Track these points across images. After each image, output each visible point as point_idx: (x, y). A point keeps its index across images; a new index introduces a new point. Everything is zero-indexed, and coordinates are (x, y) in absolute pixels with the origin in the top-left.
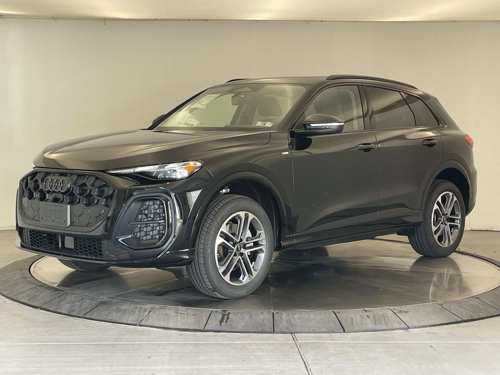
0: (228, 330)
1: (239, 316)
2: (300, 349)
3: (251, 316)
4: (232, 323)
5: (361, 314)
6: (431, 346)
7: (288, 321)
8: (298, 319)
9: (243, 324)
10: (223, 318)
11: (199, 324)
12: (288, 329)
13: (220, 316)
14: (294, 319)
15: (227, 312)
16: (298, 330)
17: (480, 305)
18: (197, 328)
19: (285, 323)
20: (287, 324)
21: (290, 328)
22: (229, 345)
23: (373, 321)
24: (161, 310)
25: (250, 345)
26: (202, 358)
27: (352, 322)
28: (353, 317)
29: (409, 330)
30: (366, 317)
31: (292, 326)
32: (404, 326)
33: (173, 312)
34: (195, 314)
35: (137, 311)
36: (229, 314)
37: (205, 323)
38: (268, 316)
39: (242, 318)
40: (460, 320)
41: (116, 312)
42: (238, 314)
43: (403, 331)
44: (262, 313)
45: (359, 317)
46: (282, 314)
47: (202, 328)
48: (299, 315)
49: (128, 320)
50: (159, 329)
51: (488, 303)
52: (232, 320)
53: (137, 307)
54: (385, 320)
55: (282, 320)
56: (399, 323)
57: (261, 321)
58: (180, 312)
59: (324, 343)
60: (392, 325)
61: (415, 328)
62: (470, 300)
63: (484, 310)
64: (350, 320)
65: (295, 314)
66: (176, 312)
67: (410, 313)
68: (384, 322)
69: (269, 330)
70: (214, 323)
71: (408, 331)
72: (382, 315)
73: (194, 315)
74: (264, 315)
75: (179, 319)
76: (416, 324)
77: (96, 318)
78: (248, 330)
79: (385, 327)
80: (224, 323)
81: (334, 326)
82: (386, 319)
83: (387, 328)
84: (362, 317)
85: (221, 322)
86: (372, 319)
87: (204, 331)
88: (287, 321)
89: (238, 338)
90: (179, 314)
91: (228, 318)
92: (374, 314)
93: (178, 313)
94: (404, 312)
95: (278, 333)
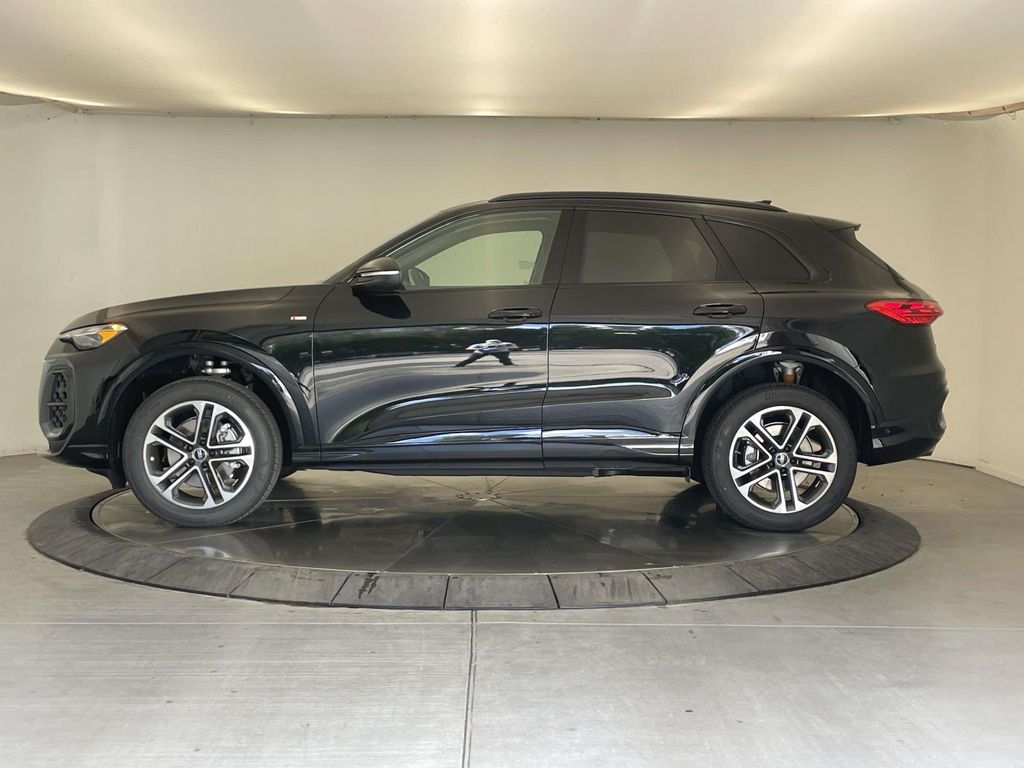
0: (370, 604)
1: (394, 581)
2: (474, 635)
3: (411, 583)
4: (378, 592)
5: (592, 579)
6: (691, 632)
7: (471, 591)
8: (487, 587)
9: (396, 596)
10: (366, 585)
11: (325, 594)
12: (467, 602)
13: (362, 582)
14: (481, 587)
15: (375, 576)
16: (483, 605)
17: (796, 567)
18: (321, 601)
19: (465, 593)
20: (468, 594)
21: (472, 602)
22: (363, 627)
23: (609, 591)
24: (272, 572)
25: (396, 627)
26: (307, 647)
27: (575, 592)
28: (578, 585)
29: (666, 606)
30: (598, 585)
31: (474, 598)
32: (659, 599)
33: (289, 575)
34: (322, 578)
35: (231, 574)
36: (377, 578)
37: (334, 593)
38: (439, 583)
39: (396, 585)
40: (754, 590)
41: (198, 575)
42: (391, 579)
43: (655, 607)
44: (431, 577)
45: (588, 584)
46: (462, 580)
47: (329, 601)
48: (489, 581)
49: (212, 588)
50: (261, 603)
51: (812, 564)
52: (379, 589)
53: (232, 568)
54: (629, 589)
55: (460, 589)
56: (652, 595)
57: (426, 590)
58: (299, 575)
59: (518, 626)
60: (640, 599)
61: (678, 602)
62: (780, 559)
63: (799, 575)
64: (572, 589)
65: (483, 579)
66: (292, 576)
67: (673, 579)
68: (627, 593)
69: (435, 604)
70: (349, 594)
72: (626, 581)
73: (320, 580)
74: (433, 580)
75: (295, 587)
76: (680, 597)
77: (165, 585)
78: (403, 605)
79: (628, 601)
80: (365, 593)
81: (543, 598)
82: (632, 588)
83: (631, 603)
84: (592, 584)
85: (361, 592)
86: (609, 588)
87: (331, 606)
88: (468, 590)
89: (382, 618)
90: (297, 579)
91: (374, 585)
92: (613, 581)
93: (296, 577)
94: (664, 577)
95: (450, 609)
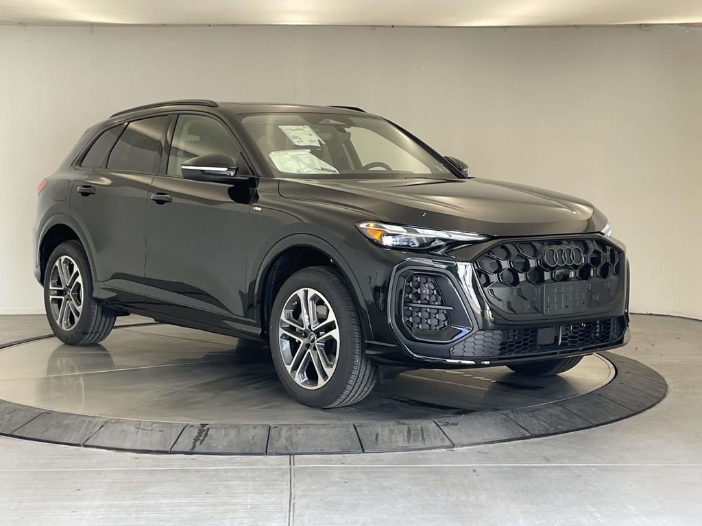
0: (203, 451)
1: (223, 431)
2: (292, 477)
3: (238, 432)
4: (210, 441)
5: (392, 428)
6: (474, 471)
7: (289, 439)
8: (303, 435)
9: (225, 444)
10: (199, 435)
11: (165, 443)
12: (286, 448)
13: (195, 433)
14: (297, 435)
15: (207, 426)
16: (300, 450)
17: (562, 414)
18: (161, 449)
19: (284, 440)
20: (287, 441)
21: (290, 448)
22: (198, 471)
23: (406, 437)
24: (117, 425)
25: (226, 471)
26: (151, 490)
27: (376, 440)
28: (380, 433)
29: (454, 449)
30: (397, 432)
31: (292, 445)
32: (447, 443)
33: (133, 427)
34: (162, 429)
35: (84, 426)
36: (208, 429)
37: (173, 443)
38: (261, 432)
39: (225, 434)
40: (528, 434)
41: (56, 428)
42: (221, 430)
43: (444, 450)
44: (255, 428)
45: (387, 431)
46: (281, 430)
47: (168, 449)
48: (304, 430)
49: (69, 439)
50: (109, 451)
51: (575, 412)
52: (211, 438)
53: (85, 421)
54: (423, 435)
55: (280, 437)
56: (442, 440)
57: (251, 438)
58: (142, 427)
59: (329, 468)
60: (432, 443)
61: (463, 445)
62: (549, 408)
63: (565, 420)
64: (374, 436)
65: (299, 429)
66: (136, 428)
67: (459, 426)
68: (420, 438)
69: (258, 450)
70: (185, 443)
71: (453, 451)
72: (420, 428)
73: (161, 431)
74: (256, 430)
75: (139, 437)
76: (465, 441)
77: (28, 436)
78: (232, 451)
79: (422, 446)
80: (199, 442)
81: (350, 444)
82: (425, 434)
83: (424, 447)
84: (391, 431)
85: (196, 440)
86: (406, 434)
87: (170, 453)
88: (287, 438)
89: (214, 463)
90: (140, 430)
91: (206, 435)
92: (409, 428)
93: (139, 428)
94: (452, 424)
95: (271, 454)
